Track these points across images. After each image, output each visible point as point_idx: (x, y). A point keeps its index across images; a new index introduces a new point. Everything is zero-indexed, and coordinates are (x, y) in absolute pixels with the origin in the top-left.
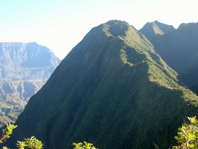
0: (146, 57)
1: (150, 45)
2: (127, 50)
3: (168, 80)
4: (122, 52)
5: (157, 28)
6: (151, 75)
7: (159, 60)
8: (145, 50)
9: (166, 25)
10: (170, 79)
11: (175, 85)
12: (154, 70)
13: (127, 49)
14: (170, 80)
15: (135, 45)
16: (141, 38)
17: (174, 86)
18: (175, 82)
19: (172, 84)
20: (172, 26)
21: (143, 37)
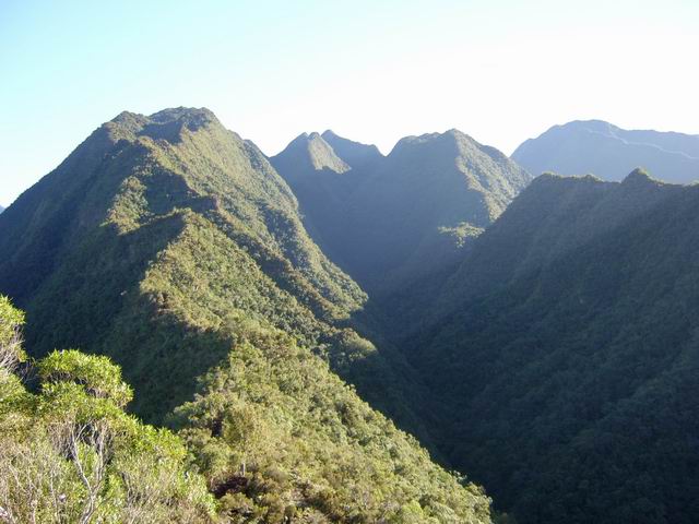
0: (216, 208)
1: (284, 192)
2: (152, 181)
3: (272, 295)
4: (127, 187)
5: (323, 149)
6: (166, 262)
7: (292, 234)
8: (247, 197)
9: (358, 145)
10: (280, 294)
11: (300, 318)
12: (203, 249)
13: (153, 177)
14: (283, 296)
15: (208, 178)
16: (254, 167)
17: (293, 326)
18: (301, 309)
19: (289, 314)
20: (373, 148)
21: (259, 165)
